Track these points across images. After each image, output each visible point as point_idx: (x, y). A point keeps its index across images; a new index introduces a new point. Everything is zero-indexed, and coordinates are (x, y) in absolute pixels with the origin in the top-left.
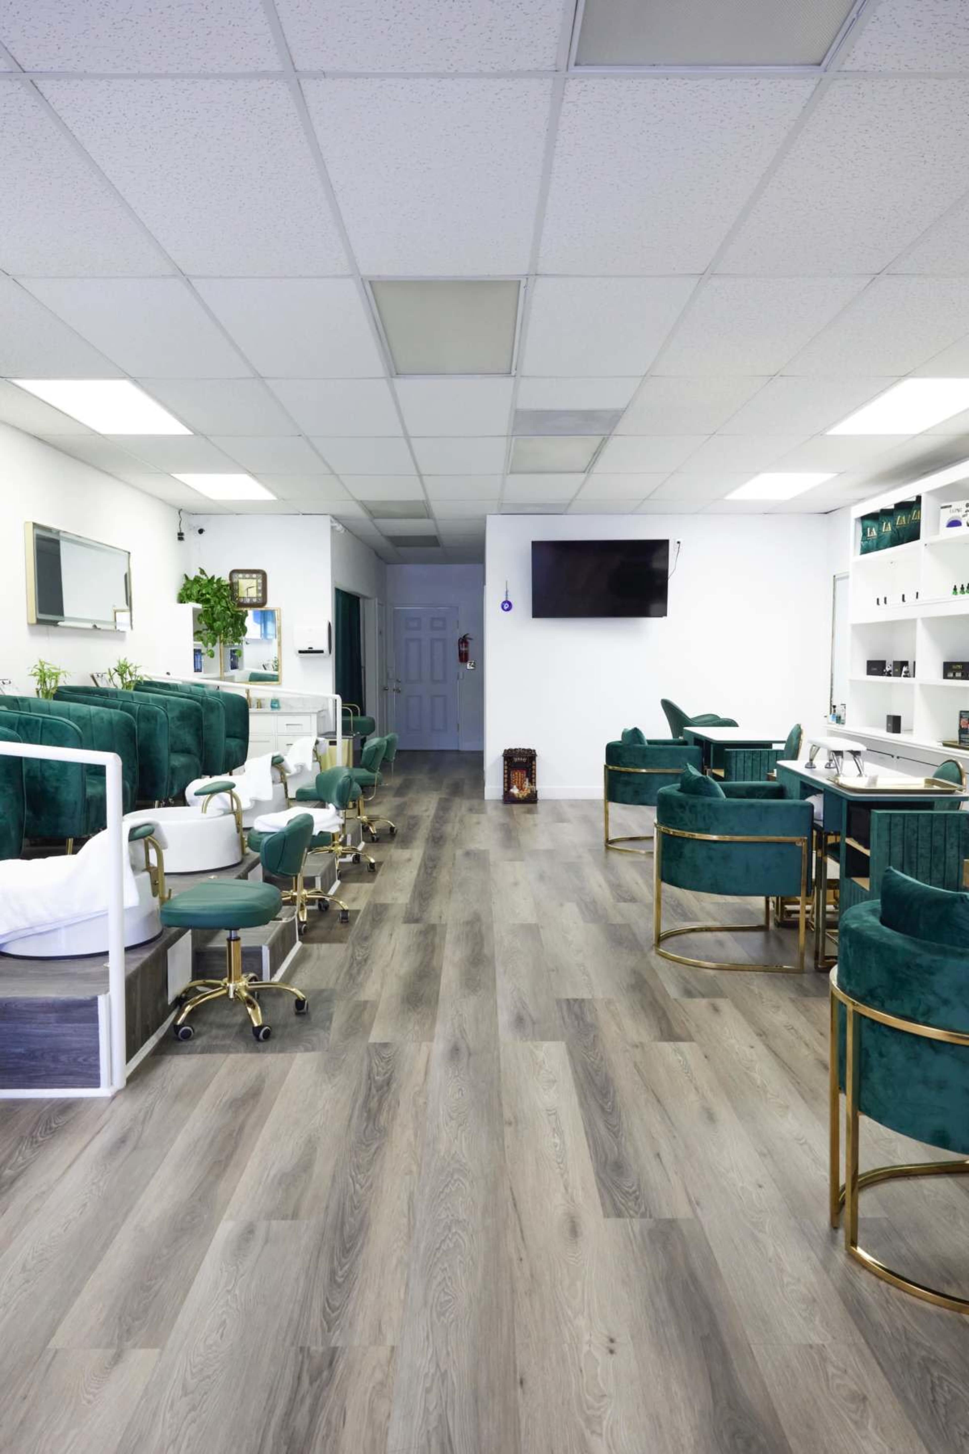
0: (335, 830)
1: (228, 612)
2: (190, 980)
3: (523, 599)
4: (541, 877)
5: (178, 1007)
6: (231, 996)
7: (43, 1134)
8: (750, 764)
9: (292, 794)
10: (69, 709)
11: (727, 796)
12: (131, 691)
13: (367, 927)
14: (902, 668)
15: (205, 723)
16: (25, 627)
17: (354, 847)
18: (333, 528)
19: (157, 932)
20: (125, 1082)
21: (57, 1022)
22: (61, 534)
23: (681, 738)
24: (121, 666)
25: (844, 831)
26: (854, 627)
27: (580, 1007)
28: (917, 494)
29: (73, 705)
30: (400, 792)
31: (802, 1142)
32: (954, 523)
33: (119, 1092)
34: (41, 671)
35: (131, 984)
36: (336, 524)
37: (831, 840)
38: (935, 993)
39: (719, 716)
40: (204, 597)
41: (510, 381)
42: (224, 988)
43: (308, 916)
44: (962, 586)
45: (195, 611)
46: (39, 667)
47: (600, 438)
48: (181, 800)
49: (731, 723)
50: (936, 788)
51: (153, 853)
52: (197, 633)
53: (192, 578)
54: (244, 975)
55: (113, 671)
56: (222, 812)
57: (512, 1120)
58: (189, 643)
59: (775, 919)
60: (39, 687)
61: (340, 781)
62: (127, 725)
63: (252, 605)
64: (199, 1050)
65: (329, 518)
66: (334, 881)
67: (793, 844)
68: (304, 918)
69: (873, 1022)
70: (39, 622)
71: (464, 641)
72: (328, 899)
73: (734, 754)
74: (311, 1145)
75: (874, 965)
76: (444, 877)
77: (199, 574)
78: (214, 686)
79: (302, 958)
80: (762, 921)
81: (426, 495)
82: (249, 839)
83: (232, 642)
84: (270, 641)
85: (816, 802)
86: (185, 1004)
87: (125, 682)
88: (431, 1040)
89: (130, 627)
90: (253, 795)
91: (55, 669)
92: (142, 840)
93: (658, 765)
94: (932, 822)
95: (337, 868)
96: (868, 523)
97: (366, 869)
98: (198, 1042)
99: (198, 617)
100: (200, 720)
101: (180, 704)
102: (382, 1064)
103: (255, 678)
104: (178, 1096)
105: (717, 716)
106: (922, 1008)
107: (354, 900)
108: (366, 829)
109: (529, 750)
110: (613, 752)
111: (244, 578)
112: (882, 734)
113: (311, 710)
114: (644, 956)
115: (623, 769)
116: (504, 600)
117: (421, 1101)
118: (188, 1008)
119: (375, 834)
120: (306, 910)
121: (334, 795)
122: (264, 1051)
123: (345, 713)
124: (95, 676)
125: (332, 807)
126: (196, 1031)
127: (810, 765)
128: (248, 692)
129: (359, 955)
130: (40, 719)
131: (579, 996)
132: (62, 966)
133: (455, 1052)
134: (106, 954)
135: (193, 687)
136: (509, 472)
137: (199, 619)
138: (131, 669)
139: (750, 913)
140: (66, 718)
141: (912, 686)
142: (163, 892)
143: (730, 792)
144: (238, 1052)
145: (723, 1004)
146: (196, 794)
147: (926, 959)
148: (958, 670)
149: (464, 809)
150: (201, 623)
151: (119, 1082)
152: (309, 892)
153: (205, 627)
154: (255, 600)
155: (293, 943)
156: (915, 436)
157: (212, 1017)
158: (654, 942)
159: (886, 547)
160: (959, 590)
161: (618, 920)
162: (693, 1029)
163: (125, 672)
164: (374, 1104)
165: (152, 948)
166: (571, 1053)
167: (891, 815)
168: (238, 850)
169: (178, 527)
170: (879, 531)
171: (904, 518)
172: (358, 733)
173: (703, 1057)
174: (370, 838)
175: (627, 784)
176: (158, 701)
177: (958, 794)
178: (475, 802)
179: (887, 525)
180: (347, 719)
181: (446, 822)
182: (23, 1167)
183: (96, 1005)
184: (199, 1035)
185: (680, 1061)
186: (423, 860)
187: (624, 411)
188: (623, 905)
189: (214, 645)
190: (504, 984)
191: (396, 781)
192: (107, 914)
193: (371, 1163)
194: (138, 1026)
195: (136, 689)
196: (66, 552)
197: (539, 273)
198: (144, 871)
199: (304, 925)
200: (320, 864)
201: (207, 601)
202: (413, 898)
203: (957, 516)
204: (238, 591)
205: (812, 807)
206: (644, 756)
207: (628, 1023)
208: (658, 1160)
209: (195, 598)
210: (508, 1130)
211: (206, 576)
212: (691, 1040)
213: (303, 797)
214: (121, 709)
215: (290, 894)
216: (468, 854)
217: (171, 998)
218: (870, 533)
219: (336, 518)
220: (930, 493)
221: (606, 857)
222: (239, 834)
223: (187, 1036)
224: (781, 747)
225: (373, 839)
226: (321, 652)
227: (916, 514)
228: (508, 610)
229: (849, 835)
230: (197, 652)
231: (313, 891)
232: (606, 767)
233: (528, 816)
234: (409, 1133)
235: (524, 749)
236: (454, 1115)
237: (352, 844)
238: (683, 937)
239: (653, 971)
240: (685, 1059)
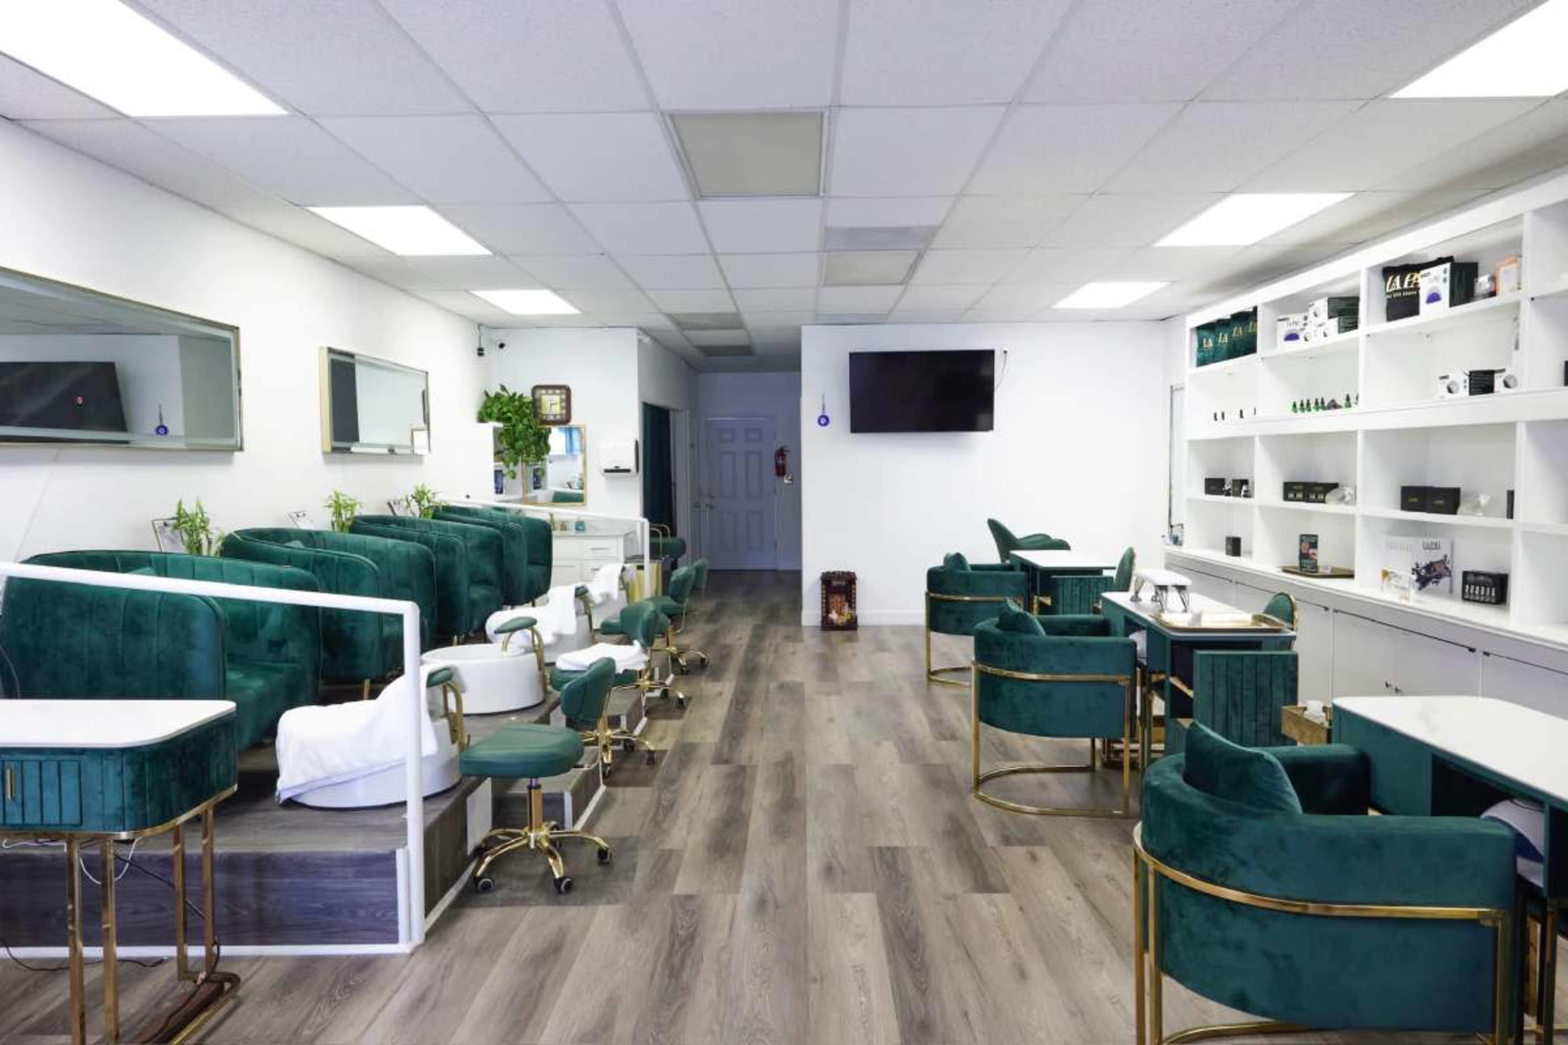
0: (641, 667)
1: (530, 430)
2: (490, 828)
3: (840, 413)
4: (858, 713)
5: (478, 858)
6: (532, 846)
7: (341, 992)
8: (1078, 593)
9: (596, 625)
10: (365, 542)
11: (1047, 633)
12: (429, 519)
13: (674, 768)
14: (1241, 487)
15: (505, 552)
16: (321, 456)
17: (662, 681)
18: (640, 341)
19: (456, 780)
20: (423, 936)
21: (357, 877)
22: (357, 357)
23: (1008, 562)
24: (418, 492)
25: (1168, 671)
26: (1192, 443)
27: (893, 855)
28: (1254, 305)
29: (369, 538)
30: (712, 617)
31: (1114, 1000)
32: (1292, 337)
33: (416, 949)
34: (335, 502)
35: (429, 835)
36: (642, 337)
37: (1154, 678)
38: (1234, 856)
39: (1051, 535)
40: (505, 416)
41: (817, 203)
42: (525, 838)
43: (613, 758)
44: (1302, 402)
45: (495, 430)
46: (334, 498)
47: (916, 254)
48: (481, 637)
49: (1062, 545)
50: (1264, 626)
51: (451, 696)
52: (498, 453)
53: (492, 394)
54: (546, 823)
55: (410, 498)
56: (523, 651)
57: (818, 977)
58: (488, 464)
59: (1102, 760)
60: (334, 519)
61: (646, 616)
62: (425, 557)
63: (555, 423)
64: (499, 902)
65: (634, 331)
66: (641, 718)
67: (1115, 683)
68: (608, 759)
69: (1174, 882)
70: (335, 450)
71: (781, 453)
72: (634, 739)
73: (1060, 582)
74: (612, 1003)
75: (1173, 825)
76: (756, 712)
77: (499, 390)
78: (516, 509)
79: (606, 804)
80: (1086, 762)
81: (737, 308)
82: (551, 675)
83: (535, 461)
84: (574, 457)
85: (1139, 639)
86: (485, 854)
87: (422, 508)
88: (737, 892)
89: (427, 450)
90: (555, 628)
91: (351, 499)
92: (441, 686)
93: (983, 593)
94: (1256, 662)
95: (644, 704)
96: (1205, 333)
97: (674, 705)
98: (498, 894)
99: (499, 436)
100: (500, 548)
101: (480, 533)
102: (687, 918)
103: (560, 498)
104: (478, 951)
105: (1048, 537)
106: (1220, 869)
107: (661, 739)
108: (675, 660)
109: (849, 574)
110: (935, 579)
111: (547, 394)
112: (1221, 557)
113: (618, 533)
114: (962, 798)
115: (945, 597)
116: (820, 414)
117: (725, 957)
118: (488, 859)
119: (684, 666)
120: (610, 752)
121: (639, 632)
122: (566, 904)
123: (653, 534)
124: (392, 503)
125: (637, 643)
126: (496, 882)
127: (1136, 599)
128: (551, 515)
129: (665, 800)
130: (336, 557)
131: (890, 845)
132: (361, 818)
133: (761, 904)
134: (404, 804)
135: (494, 512)
136: (822, 283)
137: (499, 439)
138: (430, 495)
139: (1076, 752)
140: (363, 555)
141: (1251, 507)
142: (462, 737)
143: (1051, 628)
144: (538, 904)
145: (1043, 853)
146: (496, 632)
147: (1223, 819)
148: (1299, 491)
149: (779, 638)
150: (502, 443)
151: (418, 938)
152: (614, 732)
153: (507, 447)
154: (558, 417)
155: (597, 787)
156: (1247, 247)
157: (513, 867)
158: (972, 784)
159: (1223, 359)
160: (1298, 406)
161: (936, 759)
162: (1008, 880)
163: (423, 498)
164: (676, 960)
165: (449, 797)
166: (881, 906)
167: (1213, 656)
168: (540, 689)
169: (477, 342)
170: (1215, 343)
171: (1241, 329)
172: (668, 556)
173: (1017, 909)
174: (679, 671)
175: (950, 612)
176: (455, 529)
177: (1285, 632)
178: (791, 629)
179: (1223, 336)
180: (655, 540)
181: (760, 652)
182: (322, 1027)
183: (394, 859)
184: (500, 887)
185: (993, 914)
186: (735, 692)
187: (939, 227)
188: (944, 743)
189: (516, 463)
190: (814, 830)
191: (709, 605)
192: (404, 764)
193: (672, 1022)
194: (437, 876)
195: (434, 517)
196: (362, 375)
197: (842, 103)
198: (442, 717)
199: (609, 768)
200: (625, 702)
201: (509, 419)
202: (723, 737)
203: (1296, 328)
204: (540, 407)
205: (1134, 644)
206: (968, 584)
207: (941, 873)
208: (965, 1019)
209: (496, 416)
210: (813, 987)
211: (507, 392)
212: (1006, 890)
213: (608, 630)
214: (419, 542)
215: (594, 735)
216: (782, 687)
217: (470, 848)
218: (1207, 343)
219: (643, 330)
220: (1266, 304)
221: (928, 688)
222: (541, 673)
223: (487, 888)
224: (1113, 574)
225: (682, 670)
226: (628, 471)
227: (1253, 327)
228: (825, 424)
229: (1173, 675)
230: (498, 474)
231: (618, 730)
232: (927, 594)
233: (848, 645)
234: (712, 992)
235: (843, 573)
236: (759, 971)
237: (660, 678)
238: (1004, 779)
239: (971, 816)
240: (1000, 912)
